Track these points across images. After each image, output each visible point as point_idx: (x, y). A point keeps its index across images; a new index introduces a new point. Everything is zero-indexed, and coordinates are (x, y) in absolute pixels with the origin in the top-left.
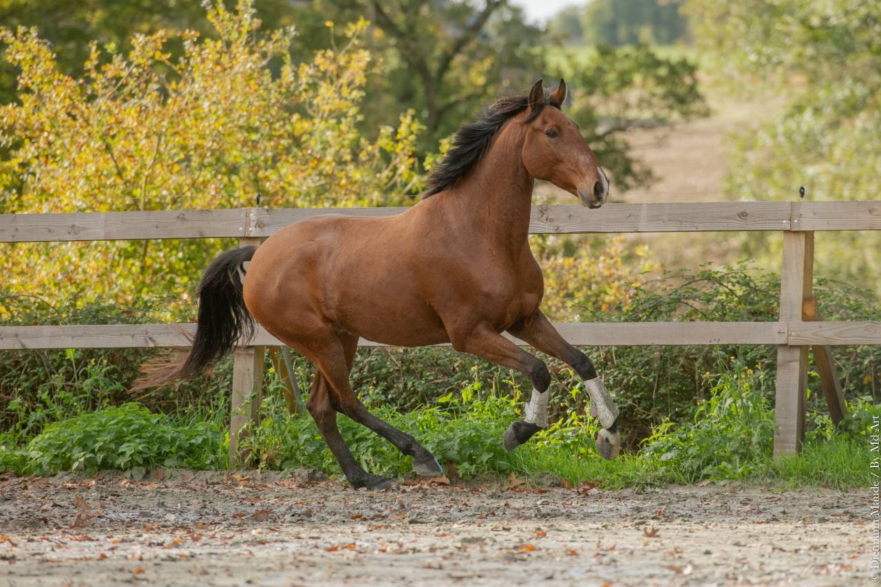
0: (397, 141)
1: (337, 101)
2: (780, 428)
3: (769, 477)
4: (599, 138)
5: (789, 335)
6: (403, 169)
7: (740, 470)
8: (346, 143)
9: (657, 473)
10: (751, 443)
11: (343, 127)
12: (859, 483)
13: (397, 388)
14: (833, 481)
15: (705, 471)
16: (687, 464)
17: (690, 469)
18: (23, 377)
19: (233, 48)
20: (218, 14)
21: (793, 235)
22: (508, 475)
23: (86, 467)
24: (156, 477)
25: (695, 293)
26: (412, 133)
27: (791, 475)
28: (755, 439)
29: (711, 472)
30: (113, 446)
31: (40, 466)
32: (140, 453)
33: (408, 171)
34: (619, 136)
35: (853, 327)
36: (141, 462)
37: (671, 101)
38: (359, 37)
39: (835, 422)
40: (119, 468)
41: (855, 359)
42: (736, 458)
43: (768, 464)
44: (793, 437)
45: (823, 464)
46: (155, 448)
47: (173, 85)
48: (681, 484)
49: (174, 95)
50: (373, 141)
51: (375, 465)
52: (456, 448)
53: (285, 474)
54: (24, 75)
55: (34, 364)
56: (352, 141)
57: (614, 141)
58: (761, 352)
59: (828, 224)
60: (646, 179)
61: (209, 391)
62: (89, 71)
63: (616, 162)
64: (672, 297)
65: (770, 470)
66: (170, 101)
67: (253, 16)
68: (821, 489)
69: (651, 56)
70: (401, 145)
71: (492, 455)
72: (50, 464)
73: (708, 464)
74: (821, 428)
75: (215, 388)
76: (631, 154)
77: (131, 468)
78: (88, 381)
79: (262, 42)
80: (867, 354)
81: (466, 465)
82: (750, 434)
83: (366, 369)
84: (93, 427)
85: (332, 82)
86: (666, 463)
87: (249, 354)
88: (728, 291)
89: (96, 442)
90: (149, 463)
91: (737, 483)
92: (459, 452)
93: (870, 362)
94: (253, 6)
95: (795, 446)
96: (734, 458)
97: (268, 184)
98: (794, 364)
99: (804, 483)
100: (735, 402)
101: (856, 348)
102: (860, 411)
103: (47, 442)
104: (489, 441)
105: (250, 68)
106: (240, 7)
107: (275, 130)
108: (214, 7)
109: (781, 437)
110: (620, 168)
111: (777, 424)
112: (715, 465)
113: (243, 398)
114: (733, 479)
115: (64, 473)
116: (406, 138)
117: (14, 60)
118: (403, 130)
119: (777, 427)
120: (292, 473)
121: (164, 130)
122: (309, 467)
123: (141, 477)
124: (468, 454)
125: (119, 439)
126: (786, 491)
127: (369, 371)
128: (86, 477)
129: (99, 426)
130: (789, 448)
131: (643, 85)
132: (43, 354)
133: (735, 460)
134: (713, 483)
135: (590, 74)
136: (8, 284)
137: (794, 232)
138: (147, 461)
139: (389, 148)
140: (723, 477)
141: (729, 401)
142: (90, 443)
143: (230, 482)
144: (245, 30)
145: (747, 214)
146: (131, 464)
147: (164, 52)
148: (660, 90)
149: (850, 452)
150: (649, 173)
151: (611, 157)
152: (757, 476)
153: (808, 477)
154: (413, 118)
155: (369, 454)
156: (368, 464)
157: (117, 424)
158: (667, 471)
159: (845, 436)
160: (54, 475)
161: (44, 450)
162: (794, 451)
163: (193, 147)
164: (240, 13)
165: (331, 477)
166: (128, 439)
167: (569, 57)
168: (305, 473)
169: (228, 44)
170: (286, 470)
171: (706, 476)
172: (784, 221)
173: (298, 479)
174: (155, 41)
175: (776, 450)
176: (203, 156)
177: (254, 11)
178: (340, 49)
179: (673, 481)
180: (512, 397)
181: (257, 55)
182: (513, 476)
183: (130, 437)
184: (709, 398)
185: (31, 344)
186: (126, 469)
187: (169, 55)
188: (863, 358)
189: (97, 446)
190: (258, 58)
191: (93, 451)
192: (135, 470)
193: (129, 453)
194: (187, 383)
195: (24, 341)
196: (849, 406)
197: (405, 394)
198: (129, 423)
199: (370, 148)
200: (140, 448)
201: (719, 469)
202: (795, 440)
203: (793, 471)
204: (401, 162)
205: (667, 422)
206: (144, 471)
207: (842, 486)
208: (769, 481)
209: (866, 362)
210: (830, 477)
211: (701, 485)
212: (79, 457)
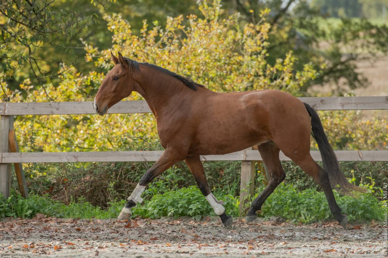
0: (284, 66)
1: (255, 47)
4: (342, 63)
6: (287, 78)
8: (260, 66)
11: (259, 59)
13: (310, 180)
18: (137, 174)
19: (211, 23)
20: (204, 7)
22: (371, 221)
23: (174, 215)
24: (206, 220)
26: (291, 62)
30: (186, 206)
31: (153, 214)
32: (199, 209)
33: (289, 80)
34: (352, 63)
36: (199, 213)
37: (377, 45)
38: (265, 17)
40: (189, 216)
46: (206, 207)
47: (185, 40)
49: (185, 45)
50: (273, 65)
51: (308, 215)
52: (346, 208)
53: (266, 219)
54: (115, 36)
55: (142, 169)
56: (263, 66)
57: (350, 65)
60: (365, 83)
61: (222, 181)
62: (142, 34)
63: (350, 75)
66: (183, 48)
67: (221, 8)
69: (369, 24)
70: (286, 68)
71: (363, 211)
72: (157, 213)
75: (225, 180)
76: (356, 71)
77: (195, 215)
78: (168, 176)
79: (224, 20)
81: (351, 216)
83: (295, 172)
84: (177, 197)
85: (253, 39)
87: (249, 164)
89: (179, 204)
90: (203, 213)
92: (347, 210)
94: (220, 4)
97: (226, 86)
103: (156, 203)
104: (362, 205)
105: (220, 32)
106: (214, 4)
107: (231, 61)
108: (202, 4)
110: (352, 78)
113: (245, 184)
115: (164, 217)
116: (288, 64)
117: (111, 29)
118: (287, 61)
120: (269, 219)
121: (180, 61)
122: (276, 216)
123: (199, 219)
124: (352, 210)
125: (189, 202)
127: (296, 172)
128: (174, 219)
129: (179, 196)
131: (364, 37)
132: (146, 164)
135: (338, 32)
136: (111, 132)
138: (202, 213)
139: (280, 69)
142: (176, 204)
143: (240, 222)
144: (217, 14)
146: (195, 214)
147: (182, 25)
148: (372, 40)
150: (366, 80)
151: (347, 72)
154: (292, 54)
155: (305, 210)
156: (304, 215)
157: (187, 195)
160: (159, 218)
161: (155, 207)
163: (194, 69)
164: (214, 7)
165: (287, 221)
166: (193, 202)
167: (329, 25)
168: (275, 219)
169: (209, 21)
170: (266, 217)
173: (272, 221)
174: (178, 20)
176: (198, 73)
177: (221, 6)
178: (256, 23)
180: (371, 185)
181: (222, 26)
182: (373, 221)
183: (194, 202)
185: (149, 159)
186: (192, 216)
187: (184, 27)
189: (179, 205)
190: (223, 27)
191: (177, 208)
192: (197, 217)
193: (194, 209)
194: (212, 177)
195: (146, 158)
197: (313, 183)
198: (193, 195)
199: (272, 69)
200: (199, 206)
204: (286, 75)
206: (200, 216)
212: (171, 211)
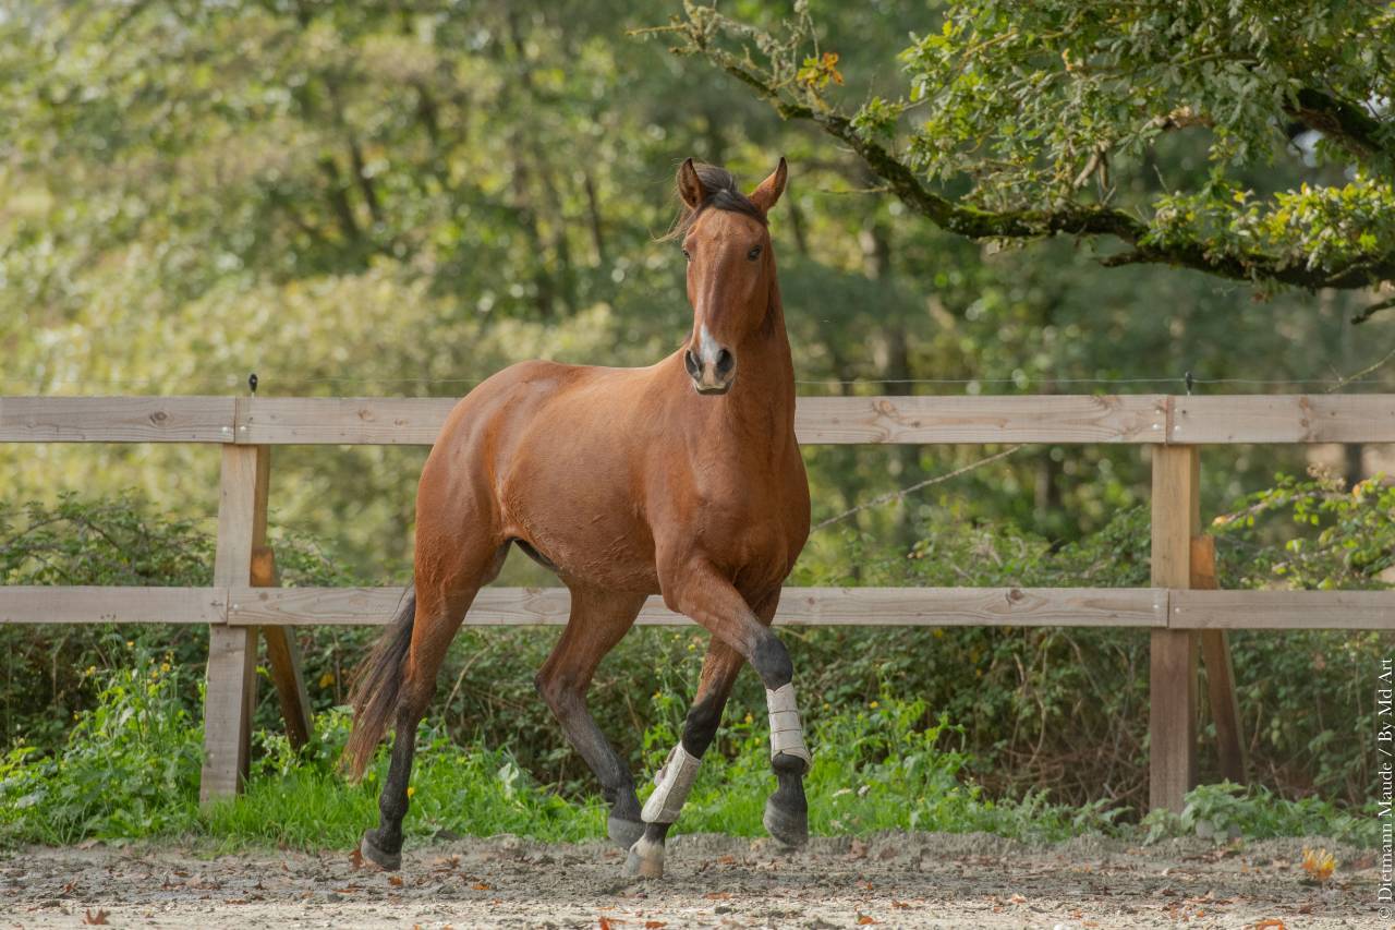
2: (212, 756)
3: (193, 834)
5: (228, 609)
7: (148, 823)
9: (11, 828)
10: (162, 780)
12: (338, 841)
14: (296, 841)
15: (89, 825)
16: (60, 814)
17: (65, 821)
21: (238, 451)
25: (53, 541)
27: (228, 829)
28: (170, 774)
29: (98, 826)
35: (330, 596)
39: (295, 746)
41: (310, 648)
42: (140, 803)
43: (193, 813)
44: (232, 770)
45: (279, 812)
48: (52, 846)
58: (159, 635)
59: (294, 433)
64: (14, 545)
65: (197, 824)
68: (277, 852)
73: (93, 813)
74: (272, 756)
80: (329, 639)
82: (161, 767)
86: (24, 811)
88: (102, 537)
91: (143, 843)
93: (334, 652)
95: (234, 783)
96: (135, 804)
98: (236, 654)
99: (251, 843)
100: (136, 714)
101: (310, 630)
102: (334, 729)
109: (214, 770)
111: (206, 750)
112: (105, 815)
114: (136, 836)
119: (207, 754)
126: (220, 856)
130: (226, 787)
133: (137, 807)
134: (103, 843)
137: (240, 446)
140: (119, 834)
141: (127, 714)
145: (165, 416)
149: (320, 795)
152: (173, 833)
153: (255, 831)
158: (28, 824)
159: (311, 768)
162: (233, 792)
171: (91, 833)
172: (225, 429)
175: (204, 792)
179: (37, 841)
184: (93, 709)
188: (323, 646)
196: (316, 721)
201: (111, 821)
202: (234, 775)
203: (233, 824)
205: (22, 746)
207: (309, 847)
208: (193, 839)
209: (328, 653)
210: (291, 833)
211: (82, 847)
